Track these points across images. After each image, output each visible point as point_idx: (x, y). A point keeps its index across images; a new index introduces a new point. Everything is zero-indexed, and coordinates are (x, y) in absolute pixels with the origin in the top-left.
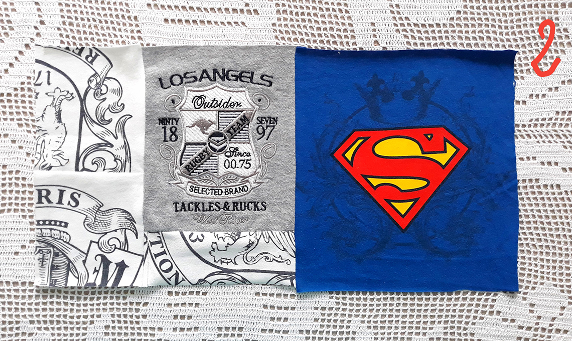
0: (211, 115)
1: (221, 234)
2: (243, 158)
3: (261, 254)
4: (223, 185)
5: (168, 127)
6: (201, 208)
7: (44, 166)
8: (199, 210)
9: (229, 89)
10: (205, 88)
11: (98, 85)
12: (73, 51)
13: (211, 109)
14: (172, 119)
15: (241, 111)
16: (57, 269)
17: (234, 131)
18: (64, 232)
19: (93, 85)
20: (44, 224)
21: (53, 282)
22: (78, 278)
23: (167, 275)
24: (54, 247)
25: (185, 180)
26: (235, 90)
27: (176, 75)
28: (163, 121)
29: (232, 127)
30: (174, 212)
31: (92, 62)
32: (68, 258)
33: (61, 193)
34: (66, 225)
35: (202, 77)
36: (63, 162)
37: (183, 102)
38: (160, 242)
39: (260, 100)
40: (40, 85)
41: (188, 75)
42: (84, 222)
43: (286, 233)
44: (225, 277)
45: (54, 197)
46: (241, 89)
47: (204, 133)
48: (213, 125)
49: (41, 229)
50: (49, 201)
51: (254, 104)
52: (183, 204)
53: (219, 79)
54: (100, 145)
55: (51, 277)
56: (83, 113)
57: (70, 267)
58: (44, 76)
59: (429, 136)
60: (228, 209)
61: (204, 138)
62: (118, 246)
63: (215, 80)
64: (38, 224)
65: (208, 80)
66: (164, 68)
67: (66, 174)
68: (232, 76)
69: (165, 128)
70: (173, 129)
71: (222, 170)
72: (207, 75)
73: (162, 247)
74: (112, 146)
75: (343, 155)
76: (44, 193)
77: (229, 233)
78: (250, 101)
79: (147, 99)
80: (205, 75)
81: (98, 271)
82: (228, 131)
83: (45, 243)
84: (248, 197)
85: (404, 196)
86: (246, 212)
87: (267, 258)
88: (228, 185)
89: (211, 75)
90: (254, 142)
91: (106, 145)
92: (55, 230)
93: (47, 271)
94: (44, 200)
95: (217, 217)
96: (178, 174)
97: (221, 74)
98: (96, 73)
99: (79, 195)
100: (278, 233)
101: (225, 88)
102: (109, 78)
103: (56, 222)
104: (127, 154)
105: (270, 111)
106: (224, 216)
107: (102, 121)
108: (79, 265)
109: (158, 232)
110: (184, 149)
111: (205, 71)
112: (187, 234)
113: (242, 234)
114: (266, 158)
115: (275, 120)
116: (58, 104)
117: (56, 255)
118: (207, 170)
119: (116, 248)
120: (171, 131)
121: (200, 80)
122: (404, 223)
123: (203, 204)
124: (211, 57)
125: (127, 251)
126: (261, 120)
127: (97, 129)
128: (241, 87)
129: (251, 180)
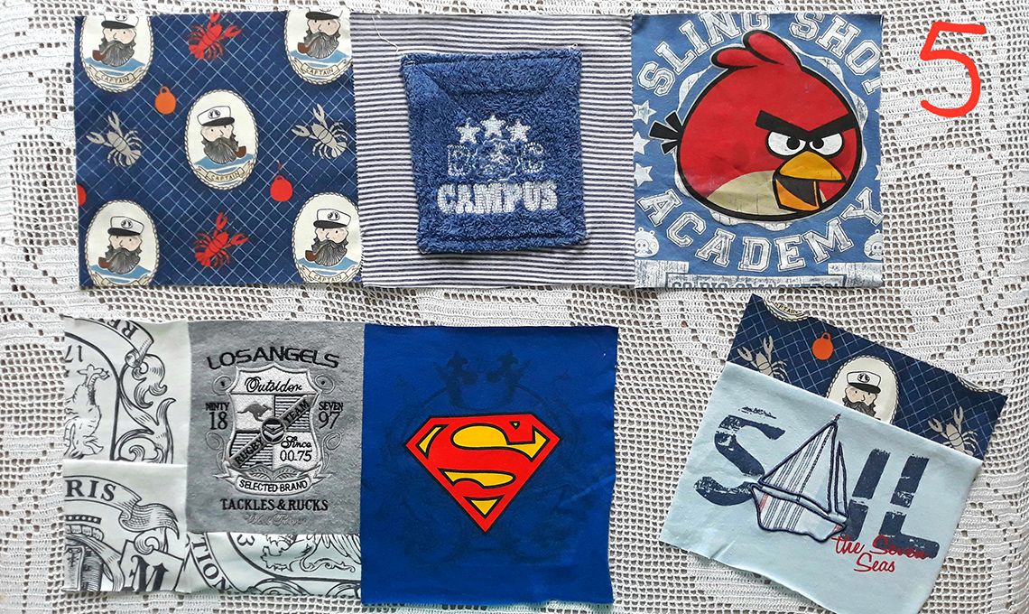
0: (266, 400)
1: (274, 537)
2: (302, 449)
3: (321, 560)
4: (278, 479)
5: (217, 412)
6: (253, 507)
7: (74, 454)
8: (250, 509)
9: (287, 370)
10: (260, 369)
11: (137, 362)
12: (108, 323)
13: (265, 392)
14: (222, 404)
15: (301, 395)
16: (88, 570)
17: (291, 419)
18: (97, 529)
19: (131, 362)
20: (74, 519)
21: (85, 586)
22: (113, 581)
23: (212, 582)
24: (85, 545)
25: (235, 473)
26: (295, 370)
27: (227, 353)
28: (211, 406)
29: (290, 414)
30: (222, 510)
31: (129, 336)
32: (101, 558)
33: (94, 484)
34: (99, 520)
35: (257, 356)
36: (97, 450)
37: (234, 384)
38: (204, 544)
39: (323, 383)
40: (70, 361)
41: (241, 354)
42: (120, 518)
43: (350, 537)
44: (279, 585)
45: (86, 489)
46: (302, 370)
47: (257, 419)
48: (268, 411)
49: (70, 525)
50: (80, 494)
51: (316, 387)
52: (232, 501)
53: (277, 359)
54: (138, 431)
55: (82, 580)
56: (120, 394)
57: (103, 568)
58: (75, 350)
59: (516, 424)
60: (283, 508)
61: (258, 425)
62: (157, 547)
63: (272, 359)
64: (67, 520)
65: (263, 359)
66: (214, 346)
67: (100, 463)
68: (292, 354)
69: (213, 414)
70: (223, 415)
71: (278, 463)
72: (263, 353)
73: (207, 550)
74: (152, 433)
75: (418, 446)
76: (75, 485)
77: (284, 536)
78: (313, 383)
79: (193, 381)
80: (260, 353)
81: (135, 574)
82: (285, 418)
83: (75, 541)
84: (307, 495)
85: (486, 493)
86: (304, 512)
87: (328, 564)
88: (284, 479)
89: (268, 354)
90: (316, 430)
91: (145, 432)
92: (86, 526)
93: (76, 572)
94: (74, 492)
95: (271, 517)
96: (228, 467)
97: (279, 353)
98: (135, 349)
99: (114, 488)
100: (340, 536)
101: (284, 368)
102: (149, 355)
103: (87, 517)
104: (169, 442)
105: (335, 394)
106: (279, 517)
107: (141, 403)
108: (113, 566)
109: (202, 533)
110: (235, 438)
111: (260, 349)
112: (235, 536)
113: (299, 537)
114: (328, 449)
115: (341, 405)
116: (91, 383)
117: (88, 554)
118: (260, 462)
119: (154, 549)
120: (220, 418)
121: (254, 360)
122: (485, 526)
123: (255, 501)
124: (268, 334)
125: (167, 553)
126: (324, 405)
127: (136, 412)
128: (302, 367)
129: (312, 474)
